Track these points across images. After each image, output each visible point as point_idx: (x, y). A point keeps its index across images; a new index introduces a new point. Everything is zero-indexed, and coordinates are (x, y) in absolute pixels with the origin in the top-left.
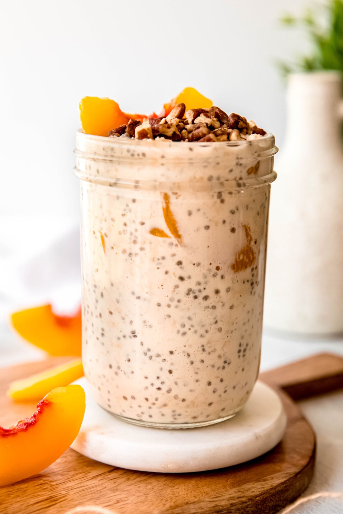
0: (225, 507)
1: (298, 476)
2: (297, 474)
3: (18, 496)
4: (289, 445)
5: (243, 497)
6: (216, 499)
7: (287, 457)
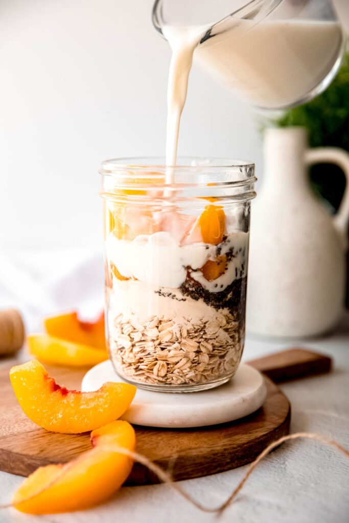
0: (220, 451)
1: (277, 430)
2: (275, 429)
3: (57, 445)
4: (269, 410)
5: (234, 444)
6: (212, 446)
7: (268, 418)
